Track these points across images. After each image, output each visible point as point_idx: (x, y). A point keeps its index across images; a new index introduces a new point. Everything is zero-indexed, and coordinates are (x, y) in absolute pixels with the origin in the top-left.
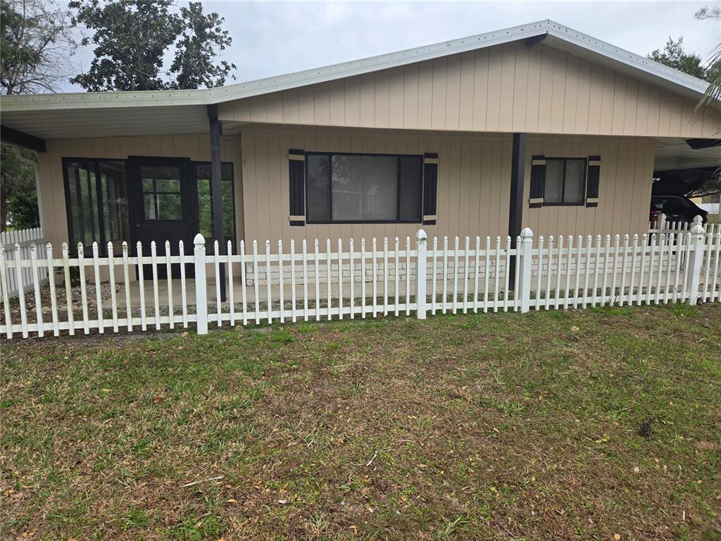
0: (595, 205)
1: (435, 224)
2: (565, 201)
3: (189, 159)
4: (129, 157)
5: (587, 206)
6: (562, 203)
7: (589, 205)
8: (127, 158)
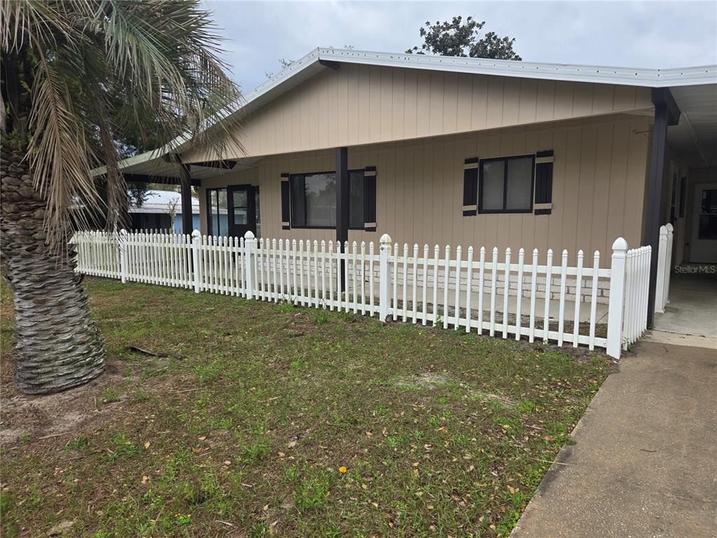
0: (548, 212)
1: (375, 231)
2: (507, 208)
4: (228, 185)
5: (536, 214)
6: (505, 210)
7: (539, 212)
8: (227, 187)
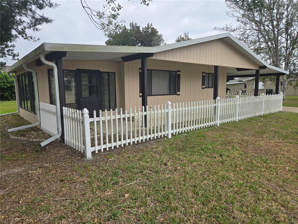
1: (180, 95)
3: (100, 71)
4: (77, 69)
8: (76, 70)
